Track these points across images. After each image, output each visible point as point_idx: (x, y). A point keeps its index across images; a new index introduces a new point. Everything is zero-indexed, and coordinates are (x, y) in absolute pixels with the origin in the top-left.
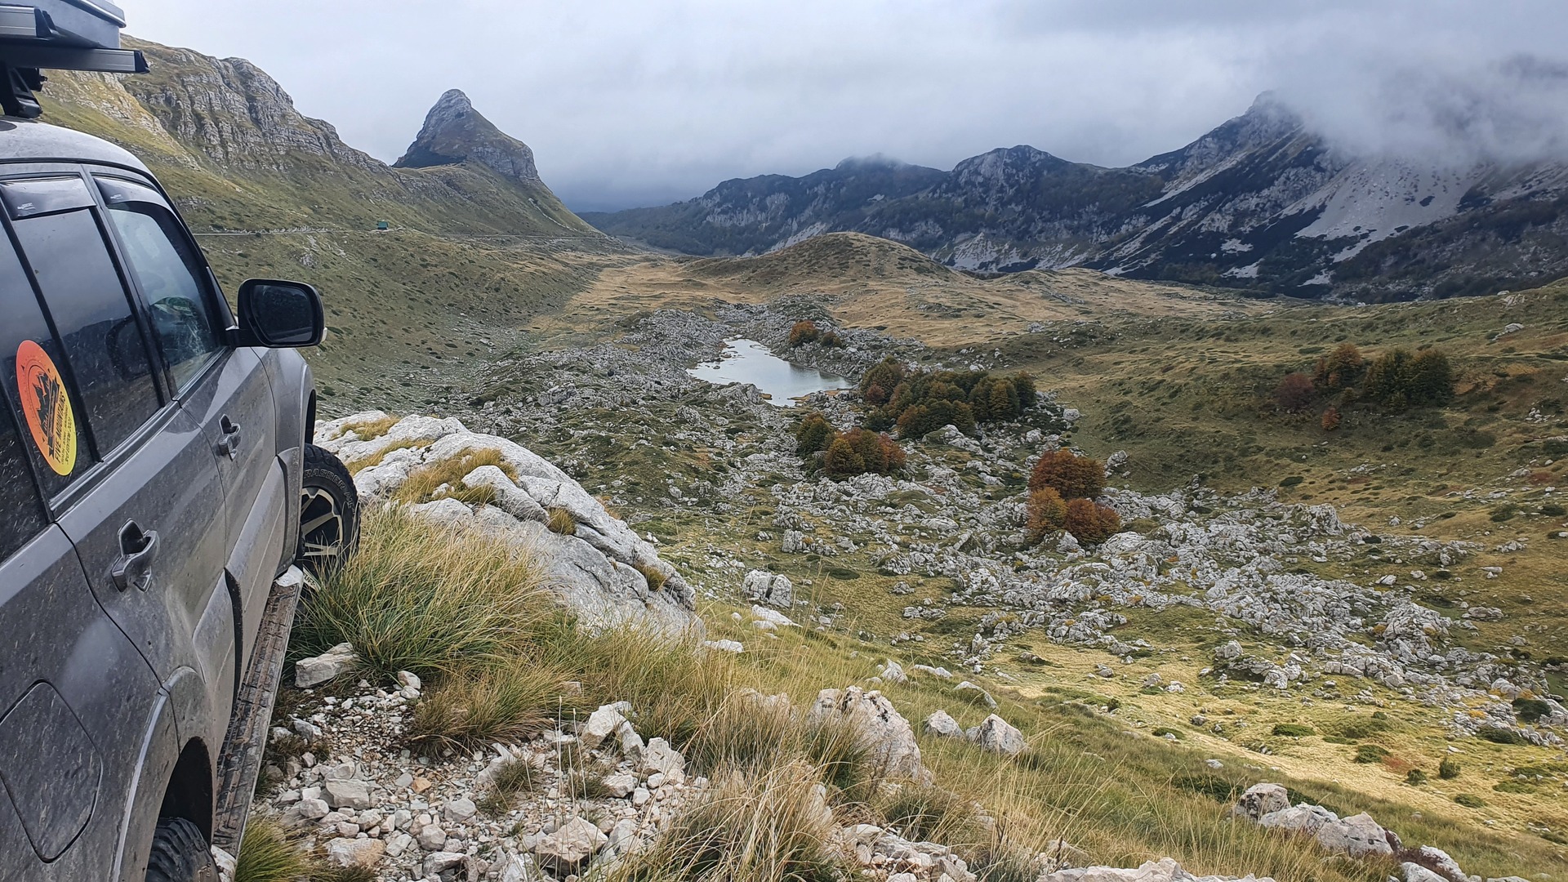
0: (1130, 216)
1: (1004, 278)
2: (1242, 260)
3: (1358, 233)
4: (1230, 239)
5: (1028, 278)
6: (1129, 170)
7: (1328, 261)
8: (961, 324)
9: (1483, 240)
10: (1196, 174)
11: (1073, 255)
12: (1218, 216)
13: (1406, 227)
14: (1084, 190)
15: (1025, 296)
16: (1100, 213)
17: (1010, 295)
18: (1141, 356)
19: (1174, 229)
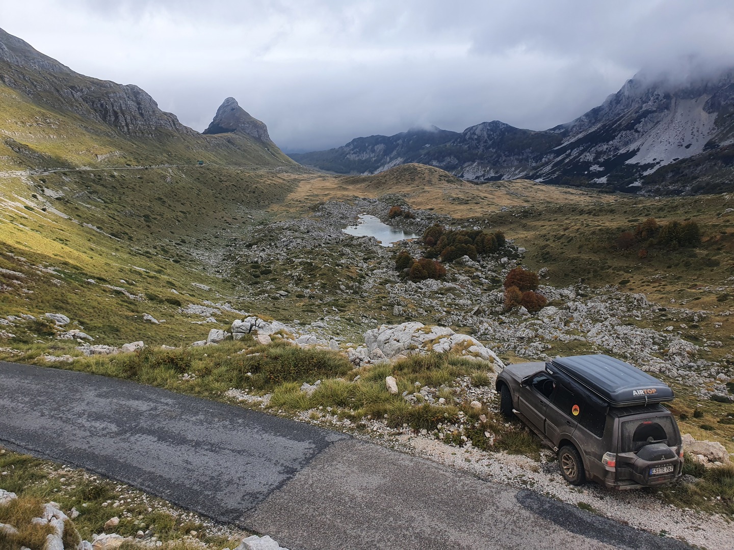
0: (546, 154)
1: (488, 184)
2: (599, 175)
3: (655, 162)
4: (594, 165)
5: (500, 185)
6: (546, 132)
7: (641, 175)
8: (469, 207)
9: (715, 165)
10: (578, 134)
11: (520, 172)
12: (588, 154)
13: (678, 159)
14: (525, 142)
15: (498, 193)
16: (532, 152)
17: (491, 193)
18: (554, 223)
19: (567, 160)
